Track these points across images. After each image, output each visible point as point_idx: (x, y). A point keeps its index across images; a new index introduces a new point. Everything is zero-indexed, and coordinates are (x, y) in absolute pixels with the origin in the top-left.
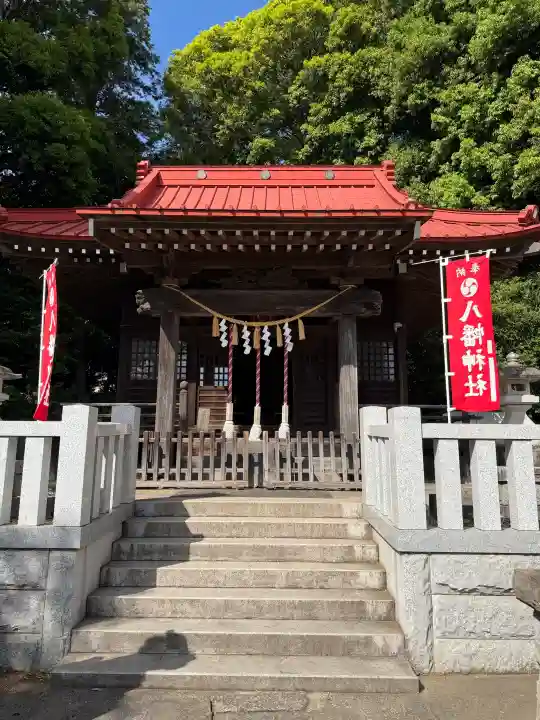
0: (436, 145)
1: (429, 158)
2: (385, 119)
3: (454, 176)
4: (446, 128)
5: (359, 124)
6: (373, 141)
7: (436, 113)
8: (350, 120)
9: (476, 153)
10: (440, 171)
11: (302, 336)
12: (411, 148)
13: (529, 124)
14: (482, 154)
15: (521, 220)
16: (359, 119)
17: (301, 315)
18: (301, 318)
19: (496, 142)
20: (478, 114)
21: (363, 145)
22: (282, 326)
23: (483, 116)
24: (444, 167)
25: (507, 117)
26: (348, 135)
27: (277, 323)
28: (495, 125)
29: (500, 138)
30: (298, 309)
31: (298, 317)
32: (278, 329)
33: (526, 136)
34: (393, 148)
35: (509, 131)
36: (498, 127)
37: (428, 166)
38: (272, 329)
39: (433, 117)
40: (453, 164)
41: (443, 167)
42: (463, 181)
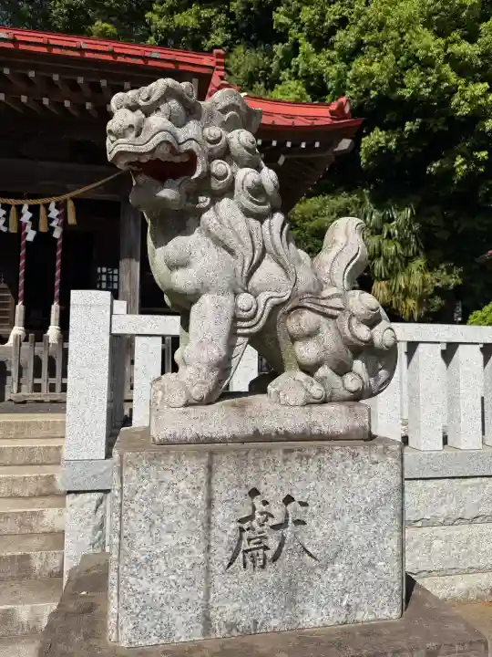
0: (278, 49)
1: (271, 62)
2: (231, 16)
3: (293, 84)
4: (287, 30)
5: (205, 19)
6: (219, 41)
7: (278, 12)
8: (197, 13)
9: (314, 59)
10: (281, 78)
11: (72, 220)
12: (256, 52)
13: (362, 32)
14: (320, 61)
15: (331, 112)
16: (205, 13)
17: (72, 194)
18: (72, 199)
19: (333, 49)
20: (317, 17)
21: (209, 43)
22: (47, 206)
23: (322, 21)
24: (285, 74)
25: (343, 22)
26: (195, 30)
27: (39, 201)
28: (332, 31)
29: (337, 45)
30: (69, 186)
31: (67, 196)
32: (42, 210)
33: (360, 44)
34: (240, 50)
35: (345, 38)
36: (335, 34)
37: (270, 73)
38: (33, 209)
39: (275, 16)
40: (293, 71)
41: (283, 73)
42: (301, 88)
